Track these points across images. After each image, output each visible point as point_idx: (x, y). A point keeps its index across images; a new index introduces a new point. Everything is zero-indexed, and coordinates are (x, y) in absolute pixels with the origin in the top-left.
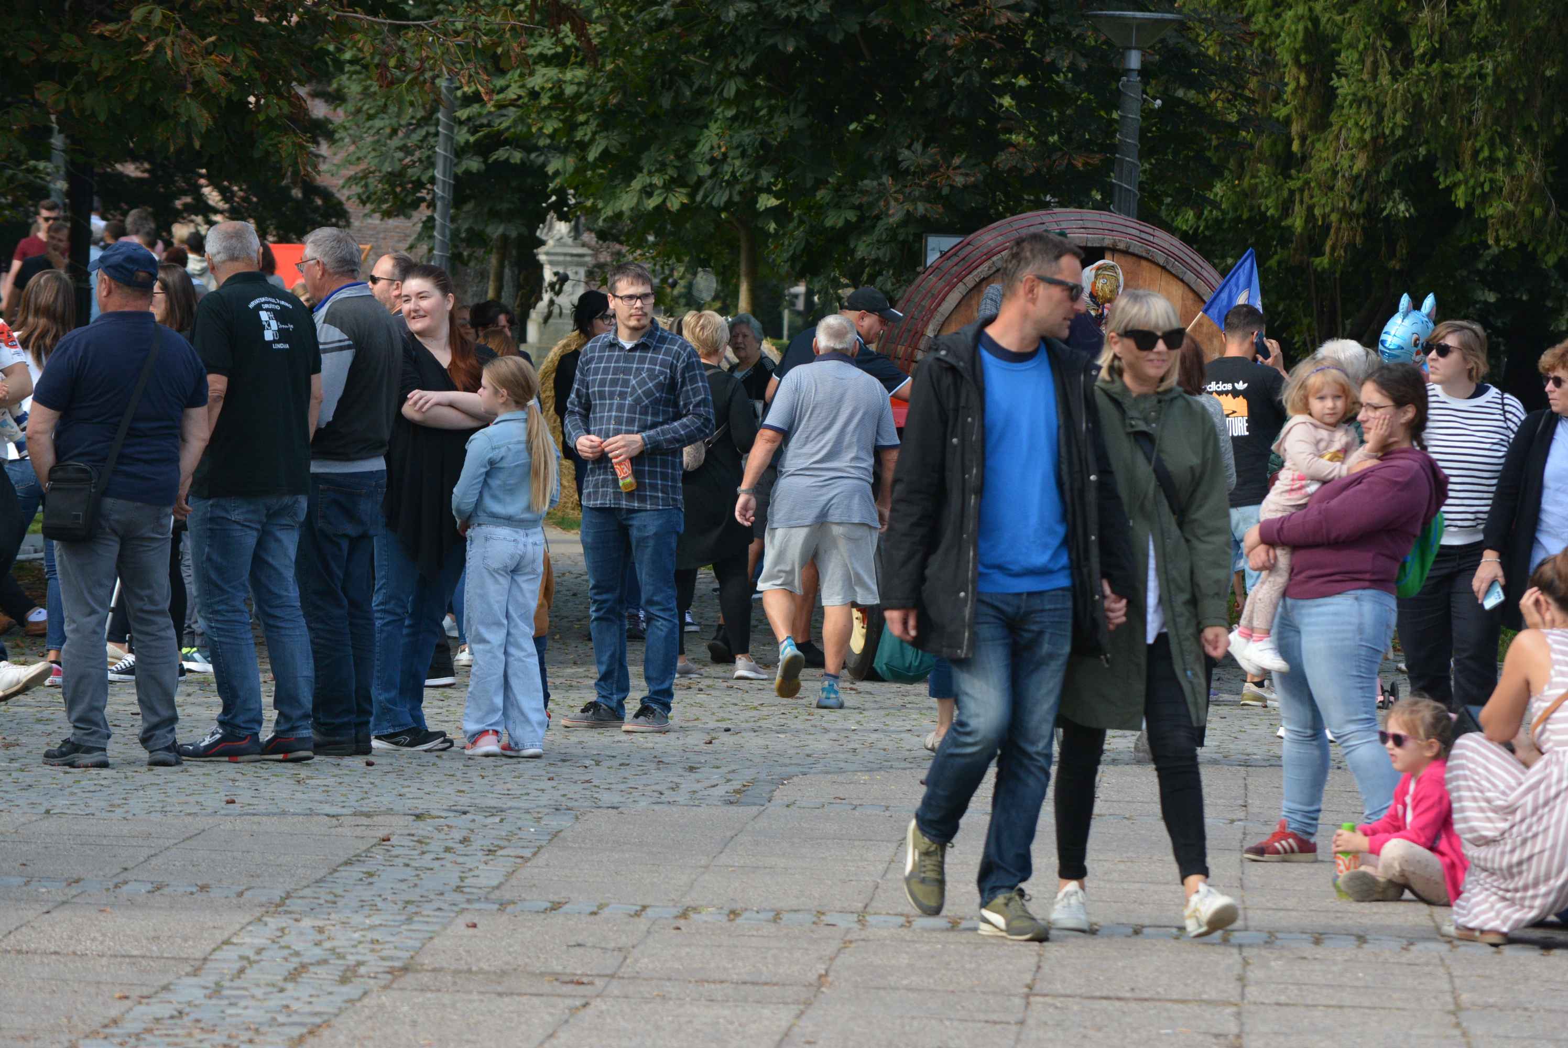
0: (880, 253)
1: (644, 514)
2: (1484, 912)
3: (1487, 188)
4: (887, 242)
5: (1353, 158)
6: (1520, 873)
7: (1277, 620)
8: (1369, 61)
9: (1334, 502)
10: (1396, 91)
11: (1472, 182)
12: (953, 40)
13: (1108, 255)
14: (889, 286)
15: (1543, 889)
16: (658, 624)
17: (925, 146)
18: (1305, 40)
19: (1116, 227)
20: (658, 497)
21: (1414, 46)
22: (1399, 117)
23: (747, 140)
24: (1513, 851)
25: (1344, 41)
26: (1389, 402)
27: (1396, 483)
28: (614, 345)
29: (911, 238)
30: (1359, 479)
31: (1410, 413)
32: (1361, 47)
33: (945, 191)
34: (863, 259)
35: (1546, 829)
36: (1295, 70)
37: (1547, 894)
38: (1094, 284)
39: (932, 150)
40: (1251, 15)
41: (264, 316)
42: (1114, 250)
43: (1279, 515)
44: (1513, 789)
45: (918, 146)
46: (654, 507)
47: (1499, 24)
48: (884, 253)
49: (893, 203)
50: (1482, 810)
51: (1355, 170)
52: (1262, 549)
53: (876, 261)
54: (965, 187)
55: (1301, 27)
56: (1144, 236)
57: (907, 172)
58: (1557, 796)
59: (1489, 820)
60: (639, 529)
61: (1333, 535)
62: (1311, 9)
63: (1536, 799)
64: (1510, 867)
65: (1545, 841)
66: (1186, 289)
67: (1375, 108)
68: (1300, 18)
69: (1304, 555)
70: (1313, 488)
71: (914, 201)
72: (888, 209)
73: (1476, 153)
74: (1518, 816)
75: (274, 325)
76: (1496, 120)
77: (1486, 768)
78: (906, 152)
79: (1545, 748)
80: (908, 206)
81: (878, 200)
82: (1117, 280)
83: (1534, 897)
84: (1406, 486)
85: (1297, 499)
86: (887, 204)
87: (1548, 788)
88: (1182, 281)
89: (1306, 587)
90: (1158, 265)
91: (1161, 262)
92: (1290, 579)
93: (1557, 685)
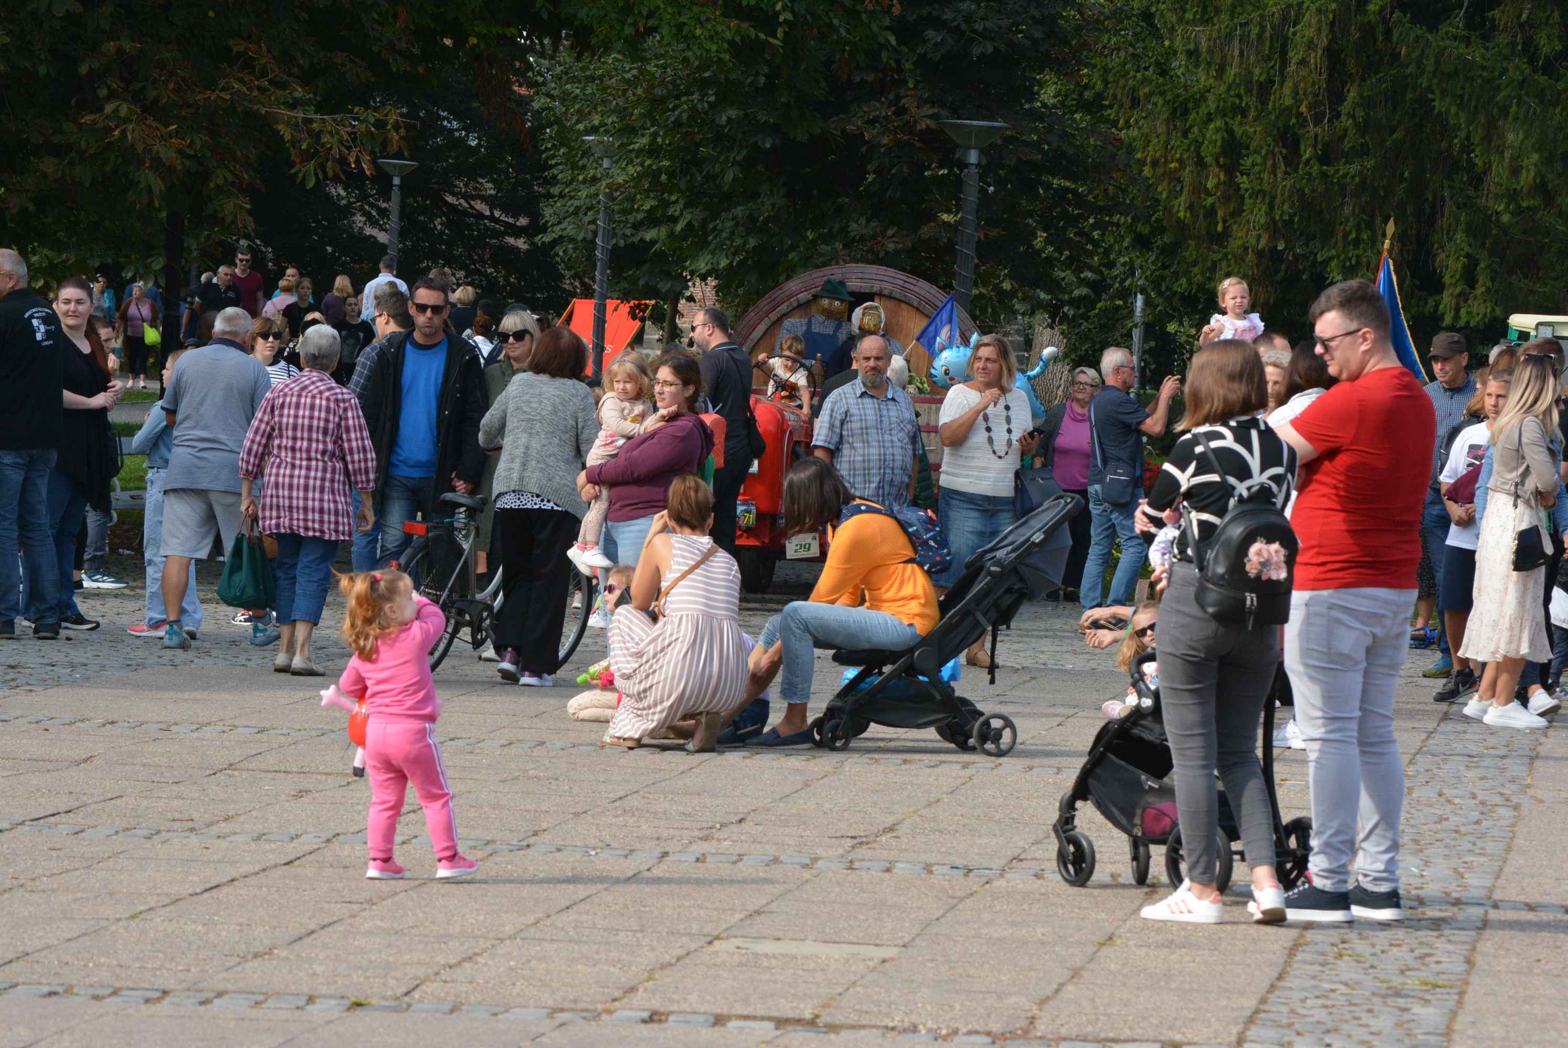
2: (625, 726)
3: (1353, 262)
5: (1259, 237)
6: (645, 697)
7: (602, 537)
8: (1270, 163)
9: (636, 453)
10: (1285, 186)
11: (1342, 257)
12: (885, 140)
13: (877, 299)
15: (659, 708)
18: (1222, 146)
19: (886, 278)
21: (1302, 152)
22: (1286, 207)
23: (740, 215)
24: (640, 682)
25: (1251, 148)
26: (679, 382)
27: (677, 437)
30: (653, 435)
31: (691, 390)
32: (1263, 152)
35: (661, 668)
36: (1216, 170)
37: (662, 712)
38: (862, 320)
40: (1191, 127)
41: (35, 322)
42: (881, 295)
43: (600, 462)
44: (642, 640)
47: (1363, 138)
50: (624, 656)
51: (1260, 247)
52: (589, 486)
55: (1219, 137)
56: (906, 285)
58: (669, 645)
59: (628, 662)
61: (636, 475)
62: (1226, 123)
63: (656, 647)
64: (639, 693)
65: (660, 675)
67: (1267, 201)
68: (1218, 130)
69: (617, 489)
70: (621, 442)
73: (1346, 235)
74: (644, 659)
75: (42, 328)
76: (1363, 211)
77: (630, 628)
78: (855, 225)
79: (666, 613)
82: (880, 317)
83: (654, 714)
84: (683, 439)
85: (611, 450)
87: (664, 639)
89: (621, 513)
90: (912, 306)
91: (916, 304)
92: (609, 507)
93: (675, 571)
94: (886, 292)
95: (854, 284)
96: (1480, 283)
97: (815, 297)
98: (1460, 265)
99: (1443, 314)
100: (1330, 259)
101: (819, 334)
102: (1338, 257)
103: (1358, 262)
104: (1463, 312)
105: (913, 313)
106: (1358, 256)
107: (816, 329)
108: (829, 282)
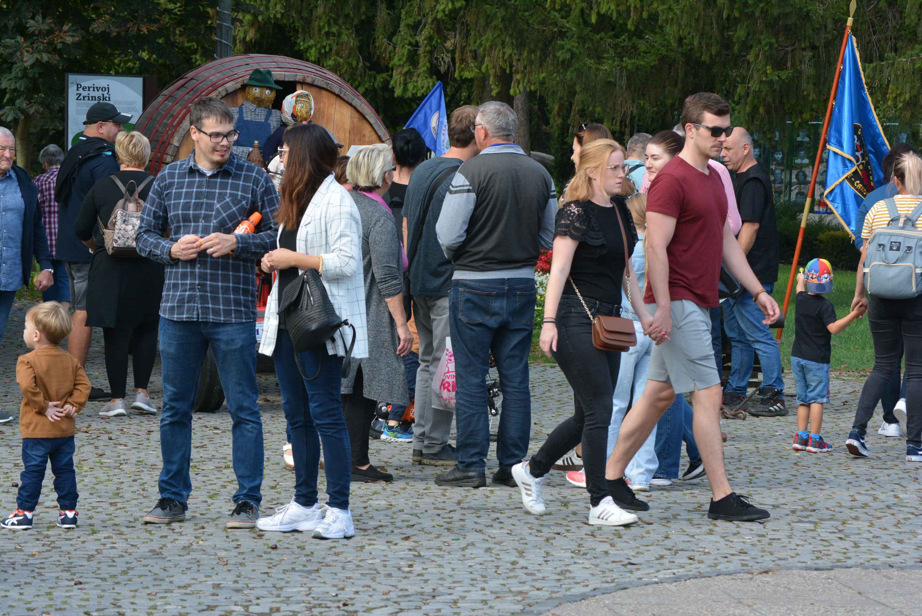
0: (18, 85)
1: (229, 329)
3: (327, 49)
4: (22, 78)
11: (319, 46)
14: (24, 105)
16: (249, 427)
17: (44, 18)
19: (300, 67)
20: (241, 311)
22: (278, 7)
28: (193, 171)
29: (37, 75)
33: (59, 46)
34: (6, 89)
38: (294, 107)
39: (49, 21)
42: (303, 83)
45: (39, 18)
46: (239, 320)
48: (21, 85)
49: (25, 54)
53: (15, 90)
54: (73, 43)
56: (319, 73)
57: (33, 34)
60: (227, 343)
66: (354, 112)
71: (40, 52)
72: (23, 58)
73: (320, 29)
76: (331, 10)
78: (32, 22)
80: (36, 55)
81: (16, 51)
82: (310, 105)
86: (22, 54)
88: (351, 105)
90: (334, 93)
91: (336, 92)
94: (309, 80)
95: (278, 74)
96: (421, 64)
97: (244, 87)
98: (406, 52)
99: (393, 88)
100: (310, 47)
101: (251, 121)
102: (316, 46)
103: (331, 50)
104: (410, 86)
105: (333, 99)
106: (330, 45)
107: (248, 117)
108: (257, 71)
